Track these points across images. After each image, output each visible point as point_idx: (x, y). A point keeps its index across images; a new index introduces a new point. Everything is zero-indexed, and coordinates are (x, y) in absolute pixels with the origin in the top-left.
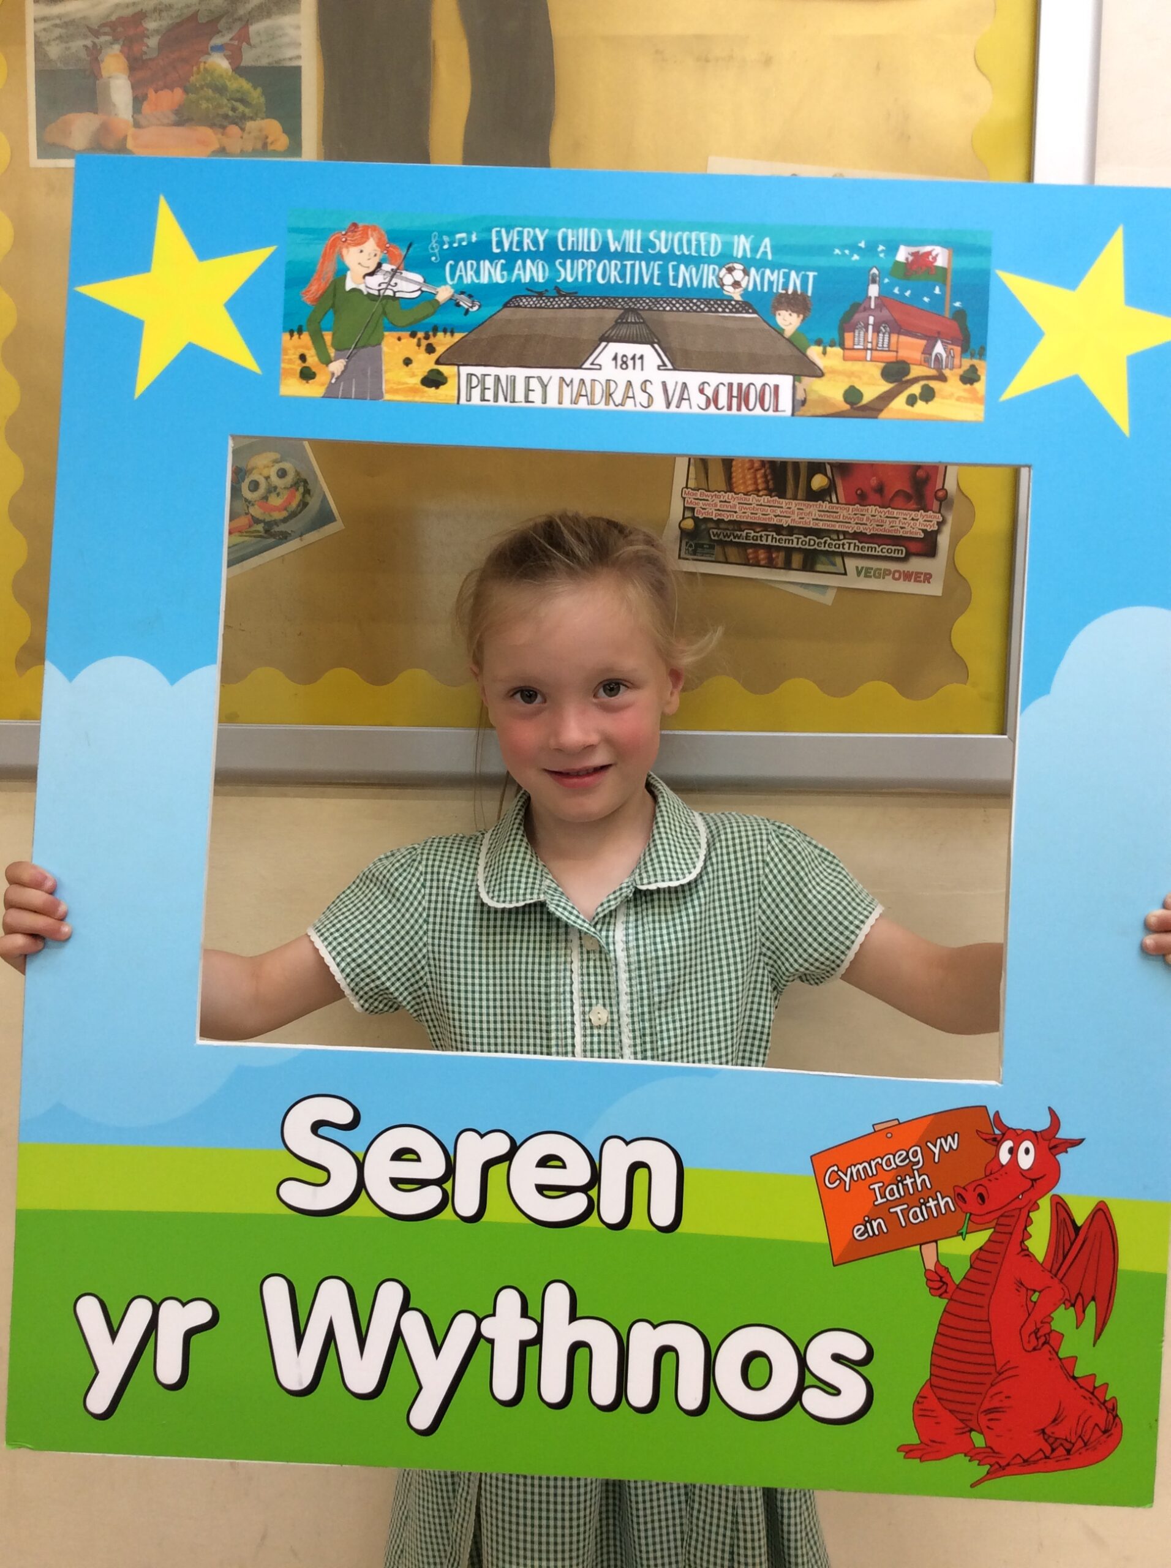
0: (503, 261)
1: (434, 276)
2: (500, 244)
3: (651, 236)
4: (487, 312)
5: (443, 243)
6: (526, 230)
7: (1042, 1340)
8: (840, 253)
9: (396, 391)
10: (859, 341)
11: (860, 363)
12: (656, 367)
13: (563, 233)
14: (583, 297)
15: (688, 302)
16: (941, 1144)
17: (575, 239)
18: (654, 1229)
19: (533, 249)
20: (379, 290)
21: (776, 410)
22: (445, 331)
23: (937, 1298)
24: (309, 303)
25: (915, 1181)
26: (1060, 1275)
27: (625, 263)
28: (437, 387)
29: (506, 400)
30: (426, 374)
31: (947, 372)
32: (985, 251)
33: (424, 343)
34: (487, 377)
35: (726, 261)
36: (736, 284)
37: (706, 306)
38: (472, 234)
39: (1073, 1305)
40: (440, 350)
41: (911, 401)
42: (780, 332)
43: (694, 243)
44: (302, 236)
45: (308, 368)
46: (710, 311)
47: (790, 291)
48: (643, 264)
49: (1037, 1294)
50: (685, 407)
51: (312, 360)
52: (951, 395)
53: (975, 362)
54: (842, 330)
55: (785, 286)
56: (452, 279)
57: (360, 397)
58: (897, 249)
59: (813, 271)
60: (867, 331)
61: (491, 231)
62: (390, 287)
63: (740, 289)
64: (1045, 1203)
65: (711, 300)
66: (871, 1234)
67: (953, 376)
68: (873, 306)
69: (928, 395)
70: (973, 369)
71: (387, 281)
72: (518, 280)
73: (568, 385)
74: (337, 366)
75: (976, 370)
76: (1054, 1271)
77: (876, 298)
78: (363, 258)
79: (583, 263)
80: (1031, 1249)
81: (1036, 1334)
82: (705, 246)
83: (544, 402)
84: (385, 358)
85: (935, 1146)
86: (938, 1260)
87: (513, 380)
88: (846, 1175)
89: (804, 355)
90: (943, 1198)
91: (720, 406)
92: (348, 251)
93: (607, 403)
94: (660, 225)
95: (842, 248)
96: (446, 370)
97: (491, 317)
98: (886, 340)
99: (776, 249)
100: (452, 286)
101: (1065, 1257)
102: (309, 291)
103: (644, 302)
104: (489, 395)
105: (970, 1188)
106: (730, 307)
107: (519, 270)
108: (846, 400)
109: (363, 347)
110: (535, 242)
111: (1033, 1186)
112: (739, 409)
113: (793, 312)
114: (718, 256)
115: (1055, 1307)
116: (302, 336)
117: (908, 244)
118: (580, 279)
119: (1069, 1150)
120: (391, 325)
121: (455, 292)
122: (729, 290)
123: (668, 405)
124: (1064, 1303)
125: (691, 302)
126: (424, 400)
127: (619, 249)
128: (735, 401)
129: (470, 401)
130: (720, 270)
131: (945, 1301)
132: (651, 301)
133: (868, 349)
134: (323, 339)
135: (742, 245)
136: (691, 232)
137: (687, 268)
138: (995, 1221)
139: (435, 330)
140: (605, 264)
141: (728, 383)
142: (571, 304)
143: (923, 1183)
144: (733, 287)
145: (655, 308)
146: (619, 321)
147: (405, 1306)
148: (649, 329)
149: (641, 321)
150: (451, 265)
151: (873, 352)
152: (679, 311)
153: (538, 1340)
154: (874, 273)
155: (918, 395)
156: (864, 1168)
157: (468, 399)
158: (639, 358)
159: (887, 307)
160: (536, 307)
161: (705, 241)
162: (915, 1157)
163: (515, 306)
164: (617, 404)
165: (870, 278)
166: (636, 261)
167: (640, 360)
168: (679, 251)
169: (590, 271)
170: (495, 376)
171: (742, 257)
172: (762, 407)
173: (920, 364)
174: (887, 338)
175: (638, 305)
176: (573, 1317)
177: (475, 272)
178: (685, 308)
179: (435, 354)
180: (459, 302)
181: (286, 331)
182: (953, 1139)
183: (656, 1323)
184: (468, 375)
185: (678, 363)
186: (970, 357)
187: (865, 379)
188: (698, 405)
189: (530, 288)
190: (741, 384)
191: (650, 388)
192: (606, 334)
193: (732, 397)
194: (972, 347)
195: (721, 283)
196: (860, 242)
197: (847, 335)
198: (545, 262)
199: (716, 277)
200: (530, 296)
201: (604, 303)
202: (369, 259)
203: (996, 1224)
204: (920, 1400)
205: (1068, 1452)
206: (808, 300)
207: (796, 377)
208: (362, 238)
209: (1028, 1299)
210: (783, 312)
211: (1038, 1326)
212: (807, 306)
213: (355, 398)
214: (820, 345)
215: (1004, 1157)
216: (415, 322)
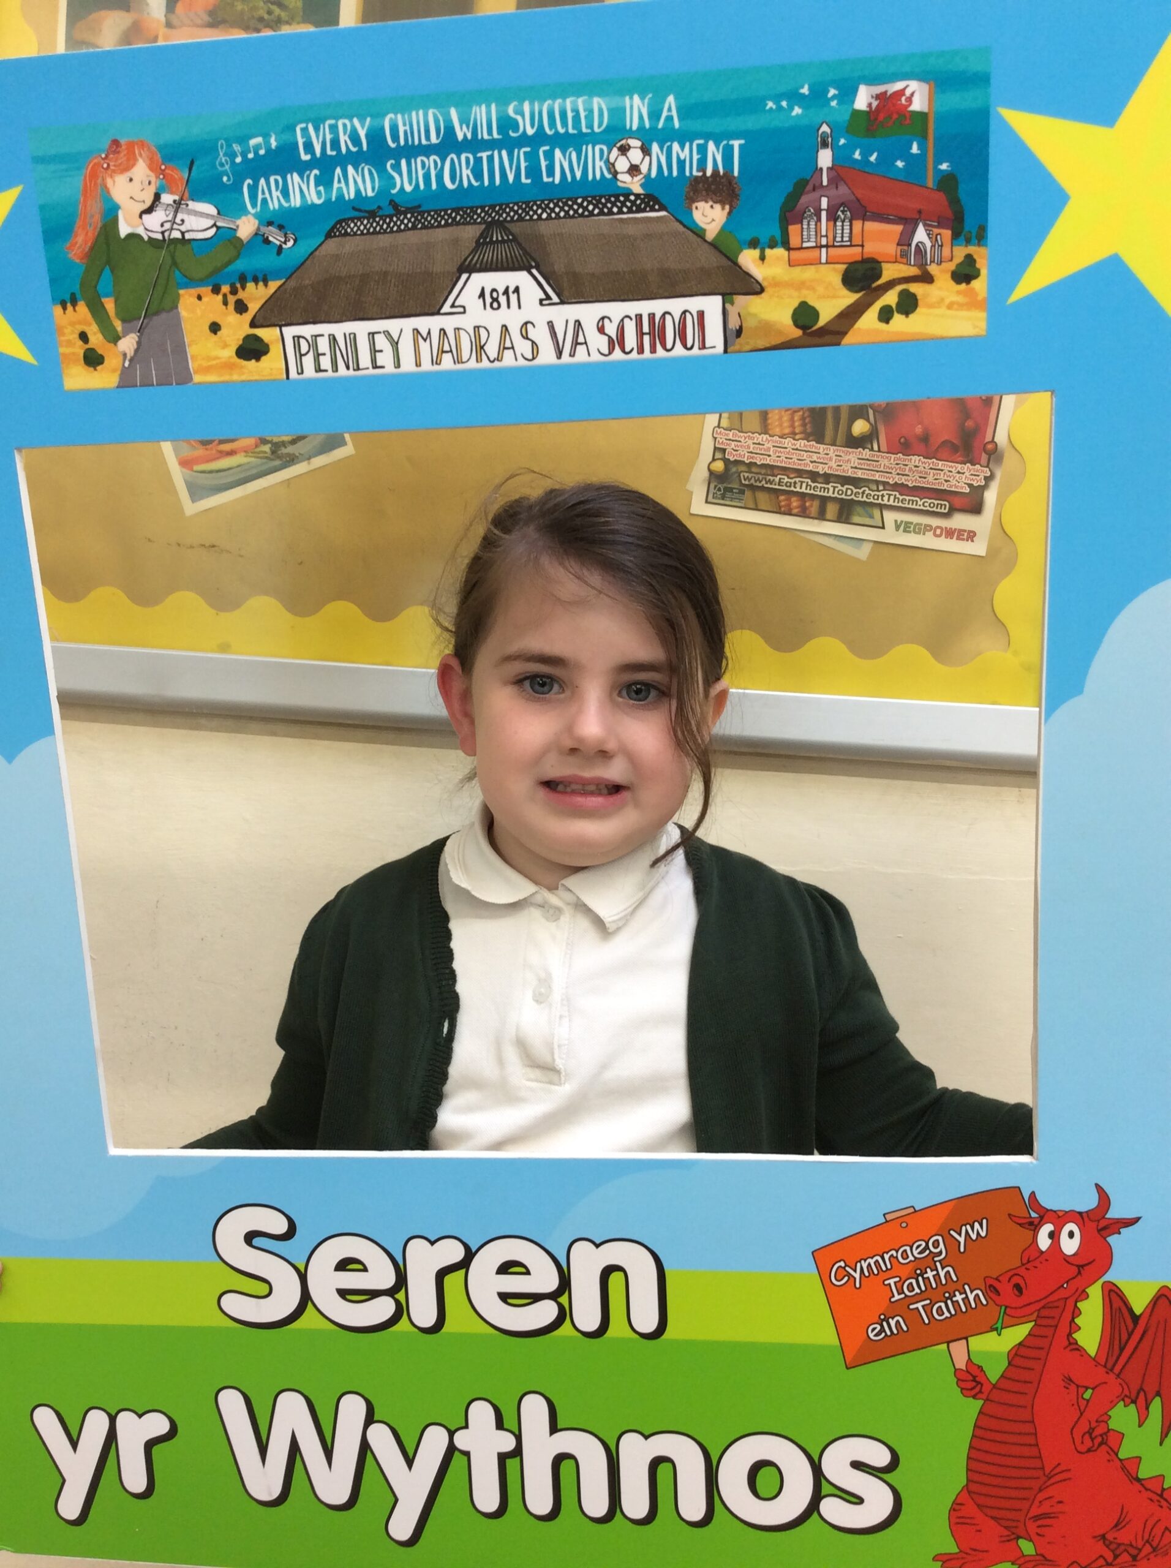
0: (316, 172)
1: (229, 206)
2: (309, 147)
3: (511, 111)
4: (306, 246)
5: (233, 155)
6: (340, 123)
7: (1100, 1439)
8: (774, 107)
9: (207, 370)
10: (809, 235)
11: (813, 267)
12: (537, 302)
13: (391, 119)
14: (429, 212)
15: (570, 203)
16: (967, 1231)
17: (408, 128)
18: (637, 1336)
19: (354, 149)
20: (163, 233)
21: (703, 347)
22: (256, 280)
23: (971, 1399)
24: (78, 261)
25: (938, 1274)
26: (1117, 1369)
27: (479, 155)
28: (258, 359)
29: (348, 368)
30: (241, 342)
31: (933, 269)
32: (982, 80)
33: (232, 299)
34: (318, 338)
35: (616, 136)
36: (634, 170)
37: (595, 206)
38: (271, 136)
39: (1134, 1402)
40: (254, 307)
41: (886, 315)
42: (699, 233)
43: (570, 115)
44: (52, 167)
45: (92, 350)
46: (601, 213)
47: (709, 173)
48: (504, 153)
49: (1090, 1391)
50: (581, 353)
51: (96, 339)
52: (940, 302)
53: (972, 249)
54: (785, 222)
55: (702, 167)
56: (254, 205)
57: (164, 382)
58: (855, 91)
59: (737, 138)
60: (819, 220)
61: (295, 131)
62: (175, 226)
63: (641, 176)
64: (1095, 1292)
65: (601, 197)
66: (889, 1333)
67: (941, 273)
68: (825, 183)
69: (908, 304)
70: (970, 260)
71: (170, 218)
73: (425, 340)
74: (128, 344)
75: (975, 261)
76: (1109, 1366)
77: (828, 169)
78: (134, 189)
79: (423, 163)
81: (1091, 1434)
82: (586, 117)
83: (398, 365)
84: (186, 326)
85: (960, 1234)
86: (969, 1358)
87: (353, 339)
88: (855, 1271)
89: (736, 264)
90: (971, 1291)
91: (627, 349)
92: (114, 182)
93: (478, 360)
94: (520, 93)
95: (777, 99)
96: (267, 334)
97: (312, 253)
98: (847, 231)
99: (684, 112)
100: (256, 216)
101: (1122, 1350)
102: (72, 246)
103: (512, 209)
104: (325, 362)
105: (1004, 1279)
106: (629, 204)
107: (339, 181)
108: (797, 325)
109: (157, 313)
110: (355, 139)
111: (1079, 1273)
112: (653, 350)
113: (715, 202)
114: (604, 131)
115: (1113, 1404)
116: (77, 308)
117: (871, 81)
118: (422, 187)
119: (1122, 1230)
120: (185, 280)
121: (259, 224)
122: (625, 179)
123: (559, 354)
124: (1123, 1400)
125: (575, 202)
126: (244, 378)
127: (469, 136)
128: (646, 339)
129: (302, 373)
130: (609, 153)
131: (980, 1403)
132: (520, 207)
133: (822, 246)
134: (103, 307)
135: (636, 109)
136: (564, 98)
137: (564, 154)
138: (1036, 1314)
139: (243, 279)
140: (452, 160)
141: (636, 316)
142: (413, 224)
143: (948, 1277)
144: (630, 174)
145: (528, 217)
146: (482, 241)
147: (370, 1420)
148: (523, 249)
149: (511, 237)
150: (249, 184)
151: (829, 249)
152: (560, 218)
153: (518, 1452)
154: (823, 132)
155: (894, 306)
156: (877, 1262)
157: (300, 371)
158: (513, 292)
159: (845, 183)
160: (368, 233)
161: (585, 110)
162: (936, 1248)
163: (341, 235)
164: (492, 359)
165: (819, 139)
166: (493, 151)
167: (516, 294)
168: (551, 129)
169: (433, 173)
170: (329, 335)
171: (638, 129)
172: (685, 346)
173: (896, 262)
174: (848, 227)
175: (504, 215)
176: (554, 1429)
177: (281, 192)
178: (567, 213)
179: (249, 312)
180: (267, 237)
181: (57, 304)
182: (981, 1225)
183: (647, 1433)
184: (294, 337)
185: (566, 293)
186: (964, 243)
187: (821, 290)
188: (598, 350)
189: (358, 207)
190: (654, 315)
191: (532, 333)
192: (467, 263)
193: (643, 334)
194: (967, 228)
195: (613, 170)
196: (802, 87)
197: (792, 228)
198: (372, 167)
199: (605, 162)
200: (359, 219)
201: (458, 218)
202: (142, 190)
203: (1038, 1316)
204: (957, 1507)
205: (1134, 1558)
206: (734, 182)
207: (727, 297)
208: (128, 160)
209: (1079, 1396)
210: (701, 205)
211: (1092, 1426)
212: (733, 191)
213: (157, 385)
214: (755, 248)
215: (1044, 1242)
216: (217, 271)
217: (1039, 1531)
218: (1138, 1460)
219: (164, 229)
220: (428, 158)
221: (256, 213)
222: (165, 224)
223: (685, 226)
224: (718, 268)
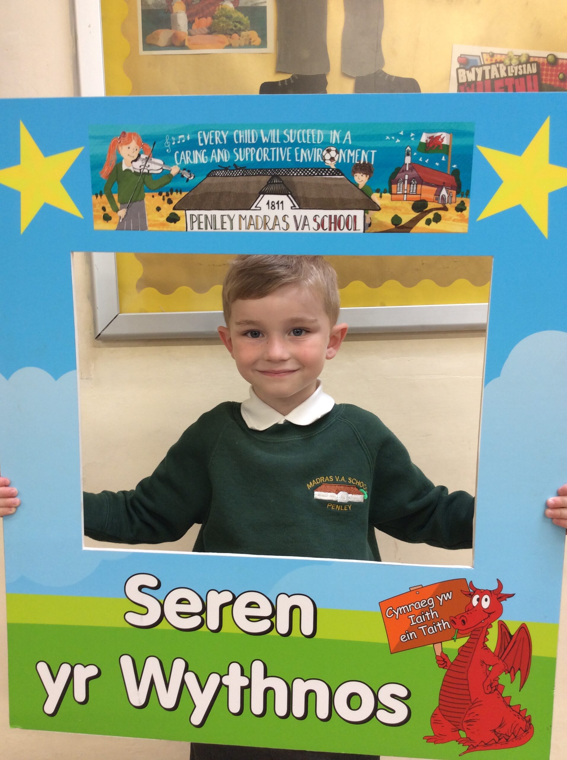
0: (205, 150)
1: (168, 161)
2: (203, 140)
3: (285, 133)
4: (198, 180)
5: (171, 142)
6: (216, 132)
7: (494, 688)
8: (389, 139)
9: (154, 225)
10: (400, 189)
11: (401, 202)
12: (290, 208)
13: (236, 133)
14: (249, 169)
15: (306, 170)
16: (443, 597)
17: (243, 136)
18: (303, 636)
19: (221, 143)
20: (140, 170)
21: (355, 229)
22: (177, 191)
23: (442, 669)
24: (104, 178)
25: (431, 614)
26: (503, 658)
27: (271, 149)
28: (175, 222)
29: (211, 228)
30: (169, 215)
31: (448, 205)
32: (471, 134)
33: (166, 198)
34: (201, 216)
35: (326, 146)
36: (332, 159)
37: (316, 172)
38: (187, 135)
39: (509, 672)
40: (175, 202)
41: (428, 222)
42: (357, 186)
43: (308, 136)
44: (97, 141)
45: (107, 214)
46: (318, 175)
47: (362, 162)
48: (281, 149)
49: (491, 667)
50: (306, 229)
51: (109, 210)
52: (449, 219)
53: (464, 199)
54: (391, 183)
55: (359, 160)
56: (179, 162)
57: (136, 229)
58: (421, 135)
59: (374, 150)
60: (404, 183)
61: (197, 134)
62: (146, 168)
63: (335, 162)
64: (495, 624)
65: (318, 169)
66: (409, 639)
67: (451, 207)
68: (407, 169)
69: (437, 219)
70: (463, 203)
71: (144, 164)
72: (214, 161)
73: (244, 219)
74: (122, 213)
75: (464, 203)
76: (500, 656)
77: (409, 164)
78: (130, 151)
79: (248, 150)
80: (488, 646)
81: (491, 686)
82: (314, 137)
83: (232, 229)
84: (147, 207)
85: (440, 598)
86: (442, 651)
87: (215, 217)
88: (396, 612)
89: (370, 198)
90: (444, 622)
91: (325, 228)
92: (122, 148)
93: (265, 228)
94: (289, 126)
95: (390, 136)
96: (179, 213)
97: (201, 182)
98: (415, 188)
99: (353, 138)
100: (179, 166)
101: (505, 649)
102: (102, 172)
103: (282, 171)
104: (203, 226)
105: (458, 617)
106: (329, 172)
107: (214, 155)
108: (393, 222)
109: (135, 201)
110: (222, 139)
111: (489, 616)
112: (335, 229)
113: (364, 174)
114: (321, 143)
115: (501, 673)
116: (102, 197)
117: (427, 132)
118: (247, 159)
119: (507, 599)
120: (148, 189)
121: (180, 169)
122: (328, 163)
123: (297, 229)
124: (505, 671)
125: (308, 170)
126: (169, 229)
127: (267, 141)
128: (333, 225)
129: (193, 229)
130: (323, 151)
132: (286, 170)
133: (405, 194)
134: (113, 197)
135: (335, 136)
136: (306, 129)
137: (305, 151)
138: (470, 633)
139: (172, 191)
140: (260, 150)
141: (329, 215)
142: (243, 173)
143: (435, 615)
144: (330, 161)
145: (288, 175)
146: (269, 182)
147: (186, 670)
148: (285, 186)
149: (281, 182)
150: (177, 154)
151: (408, 195)
152: (301, 176)
153: (249, 686)
154: (408, 150)
155: (432, 219)
156: (406, 608)
157: (192, 228)
158: (281, 203)
159: (415, 169)
160: (224, 176)
161: (314, 135)
162: (430, 603)
163: (213, 176)
164: (270, 229)
165: (406, 152)
166: (277, 147)
167: (282, 204)
168: (300, 141)
169: (252, 155)
170: (205, 215)
171: (335, 143)
172: (348, 228)
173: (433, 202)
174: (415, 187)
175: (279, 173)
176: (266, 676)
177: (190, 157)
178: (304, 174)
179: (173, 204)
180: (183, 175)
181: (94, 194)
182: (449, 594)
183: (305, 679)
184: (190, 215)
185: (302, 205)
186: (461, 196)
187: (403, 211)
188: (313, 228)
189: (220, 165)
190: (336, 216)
191: (287, 220)
192: (263, 190)
193: (331, 223)
194: (462, 190)
195: (324, 159)
196: (401, 132)
197: (393, 186)
198: (228, 150)
199: (321, 155)
200: (221, 170)
201: (261, 173)
202: (133, 152)
203: (471, 634)
204: (434, 716)
205: (507, 740)
206: (372, 166)
207: (366, 211)
208: (128, 140)
209: (487, 669)
210: (358, 174)
211: (492, 682)
212: (371, 170)
213: (133, 230)
214: (378, 193)
215: (475, 603)
216: (161, 187)
217: (468, 727)
218: (510, 697)
219: (141, 168)
220: (250, 148)
221: (179, 165)
222: (142, 166)
223: (351, 182)
224: (363, 199)
